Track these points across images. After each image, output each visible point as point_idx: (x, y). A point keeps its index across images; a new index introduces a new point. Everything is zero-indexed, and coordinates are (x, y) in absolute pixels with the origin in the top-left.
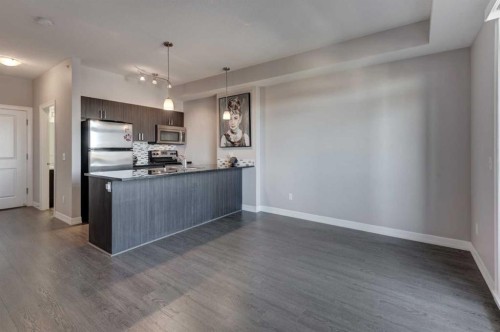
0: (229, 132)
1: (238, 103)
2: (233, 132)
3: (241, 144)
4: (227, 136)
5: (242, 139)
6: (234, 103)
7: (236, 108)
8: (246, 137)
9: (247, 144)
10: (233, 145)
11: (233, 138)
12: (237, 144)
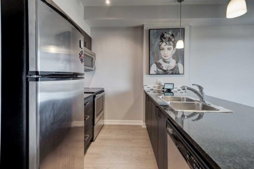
0: (161, 61)
1: (173, 35)
2: (165, 61)
3: (175, 72)
4: (159, 65)
5: (176, 68)
6: (166, 35)
7: (169, 40)
8: (180, 65)
9: (181, 71)
10: (165, 72)
11: (165, 66)
12: (170, 72)
